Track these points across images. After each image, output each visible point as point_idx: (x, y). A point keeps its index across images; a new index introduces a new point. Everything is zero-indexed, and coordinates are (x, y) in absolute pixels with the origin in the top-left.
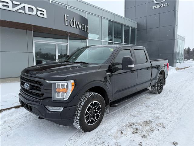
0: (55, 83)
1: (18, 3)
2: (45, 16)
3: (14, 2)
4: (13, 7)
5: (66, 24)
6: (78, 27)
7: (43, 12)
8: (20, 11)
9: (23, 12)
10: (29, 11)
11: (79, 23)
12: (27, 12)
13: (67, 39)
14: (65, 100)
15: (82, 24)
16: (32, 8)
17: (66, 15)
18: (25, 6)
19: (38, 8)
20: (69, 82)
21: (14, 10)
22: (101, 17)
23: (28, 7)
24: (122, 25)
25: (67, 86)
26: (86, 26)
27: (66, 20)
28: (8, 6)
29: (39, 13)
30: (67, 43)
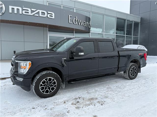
0: (20, 63)
1: (34, 10)
2: (53, 17)
3: (32, 10)
4: (31, 13)
5: (70, 22)
6: (79, 24)
7: (52, 14)
8: (36, 15)
9: (38, 15)
10: (42, 15)
11: (81, 21)
12: (41, 15)
13: (73, 33)
14: (24, 74)
15: (84, 21)
16: (44, 13)
17: (69, 16)
18: (39, 12)
19: (49, 12)
20: (27, 62)
21: (32, 15)
22: (103, 15)
23: (42, 12)
24: (125, 20)
25: (26, 65)
26: (87, 23)
27: (70, 19)
28: (28, 12)
29: (49, 15)
30: (73, 36)
